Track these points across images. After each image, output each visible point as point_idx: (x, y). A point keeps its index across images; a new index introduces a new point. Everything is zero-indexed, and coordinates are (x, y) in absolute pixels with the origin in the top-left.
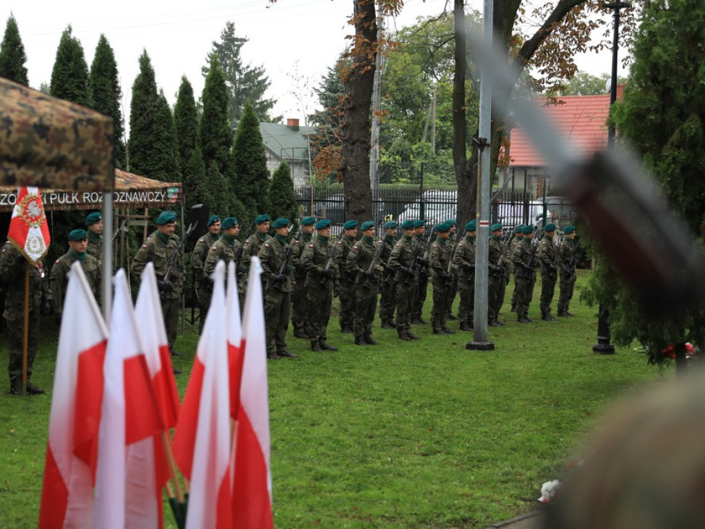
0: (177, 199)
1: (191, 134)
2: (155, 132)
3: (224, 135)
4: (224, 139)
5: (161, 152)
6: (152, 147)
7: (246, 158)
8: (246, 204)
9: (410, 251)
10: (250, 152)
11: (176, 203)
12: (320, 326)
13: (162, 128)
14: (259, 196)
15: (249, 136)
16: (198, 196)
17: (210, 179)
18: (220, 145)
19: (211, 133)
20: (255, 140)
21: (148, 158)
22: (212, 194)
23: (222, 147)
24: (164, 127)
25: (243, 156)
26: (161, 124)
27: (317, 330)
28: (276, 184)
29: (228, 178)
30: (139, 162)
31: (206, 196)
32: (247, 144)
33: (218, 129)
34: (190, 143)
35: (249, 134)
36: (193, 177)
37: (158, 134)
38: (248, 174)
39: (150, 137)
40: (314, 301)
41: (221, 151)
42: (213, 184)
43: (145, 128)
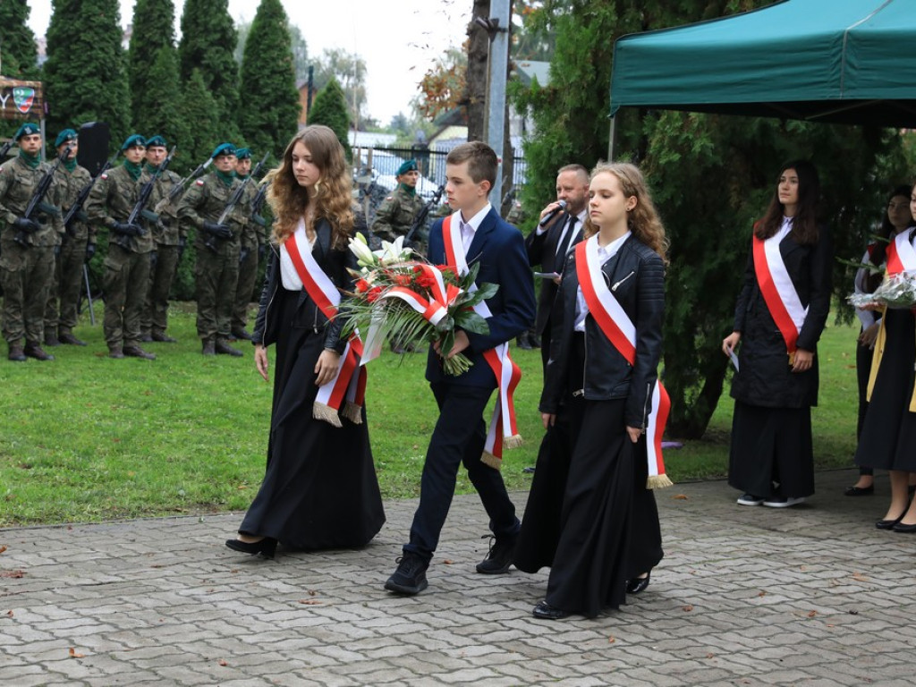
0: (32, 107)
1: (159, 25)
2: (84, 15)
3: (219, 28)
4: (217, 36)
5: (92, 48)
6: (79, 40)
7: (259, 69)
8: (257, 142)
9: (410, 209)
10: (264, 60)
11: (30, 113)
12: (217, 317)
13: (97, 8)
14: (279, 131)
15: (266, 34)
16: (162, 124)
17: (188, 98)
18: (212, 44)
19: (198, 25)
20: (274, 40)
21: (72, 57)
22: (187, 121)
23: (214, 49)
24: (100, 8)
25: (254, 66)
26: (95, 4)
27: (210, 321)
28: (317, 115)
29: (223, 98)
30: (58, 63)
31: (176, 124)
32: (261, 47)
33: (208, 18)
34: (156, 38)
35: (267, 29)
36: (155, 92)
37: (88, 18)
38: (261, 94)
39: (78, 24)
40: (201, 273)
41: (212, 56)
42: (191, 107)
43: (72, 8)
